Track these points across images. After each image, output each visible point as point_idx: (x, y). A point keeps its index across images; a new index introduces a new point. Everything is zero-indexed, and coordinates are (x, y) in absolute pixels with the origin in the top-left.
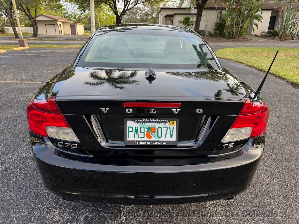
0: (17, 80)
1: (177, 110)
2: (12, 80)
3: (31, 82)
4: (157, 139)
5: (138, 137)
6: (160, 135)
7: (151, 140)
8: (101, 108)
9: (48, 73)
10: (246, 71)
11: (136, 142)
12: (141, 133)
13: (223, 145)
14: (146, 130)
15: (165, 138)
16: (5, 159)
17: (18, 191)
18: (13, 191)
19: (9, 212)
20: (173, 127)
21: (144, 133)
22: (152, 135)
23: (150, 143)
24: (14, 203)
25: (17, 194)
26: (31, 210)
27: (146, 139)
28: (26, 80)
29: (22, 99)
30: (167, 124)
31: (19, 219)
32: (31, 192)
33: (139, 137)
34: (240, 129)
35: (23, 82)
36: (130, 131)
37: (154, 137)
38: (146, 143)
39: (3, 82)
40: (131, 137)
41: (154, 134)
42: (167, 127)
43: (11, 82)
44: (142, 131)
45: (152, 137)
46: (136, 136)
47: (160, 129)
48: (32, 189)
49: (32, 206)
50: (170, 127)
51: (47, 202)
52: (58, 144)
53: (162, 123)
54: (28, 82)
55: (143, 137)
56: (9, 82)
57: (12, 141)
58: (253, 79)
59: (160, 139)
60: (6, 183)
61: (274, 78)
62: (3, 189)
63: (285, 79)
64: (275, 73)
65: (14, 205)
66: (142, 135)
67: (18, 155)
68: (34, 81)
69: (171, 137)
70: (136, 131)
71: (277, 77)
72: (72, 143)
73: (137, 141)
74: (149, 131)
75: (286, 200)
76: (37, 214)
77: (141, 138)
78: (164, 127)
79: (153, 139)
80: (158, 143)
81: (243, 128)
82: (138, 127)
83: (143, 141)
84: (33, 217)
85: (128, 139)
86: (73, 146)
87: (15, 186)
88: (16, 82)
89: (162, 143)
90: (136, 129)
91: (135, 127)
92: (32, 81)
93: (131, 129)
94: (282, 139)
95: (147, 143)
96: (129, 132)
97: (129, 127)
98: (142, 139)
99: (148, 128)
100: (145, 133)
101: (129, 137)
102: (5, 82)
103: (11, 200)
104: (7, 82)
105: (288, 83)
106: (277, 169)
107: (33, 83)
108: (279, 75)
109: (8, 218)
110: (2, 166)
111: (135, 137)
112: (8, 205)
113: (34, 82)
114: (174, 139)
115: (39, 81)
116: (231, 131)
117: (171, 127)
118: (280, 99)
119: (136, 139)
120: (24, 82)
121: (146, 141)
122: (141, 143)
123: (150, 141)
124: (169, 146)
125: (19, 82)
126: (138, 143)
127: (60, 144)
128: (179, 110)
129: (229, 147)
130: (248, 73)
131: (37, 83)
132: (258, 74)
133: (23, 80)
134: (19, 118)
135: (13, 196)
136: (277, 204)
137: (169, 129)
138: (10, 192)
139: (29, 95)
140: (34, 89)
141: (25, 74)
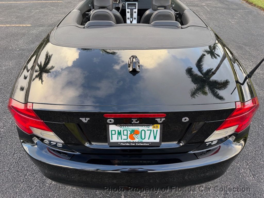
1: (161, 120)
3: (21, 25)
4: (140, 140)
5: (121, 139)
6: (143, 137)
7: (134, 141)
8: (80, 119)
9: (36, 13)
10: (236, 5)
11: (119, 143)
12: (124, 135)
14: (129, 132)
15: (149, 139)
16: (6, 119)
17: (21, 154)
18: (16, 153)
19: (14, 175)
20: (157, 130)
21: (127, 135)
22: (135, 137)
23: (133, 144)
24: (18, 166)
25: (20, 157)
26: (33, 173)
27: (129, 140)
30: (151, 128)
31: (24, 182)
37: (138, 138)
40: (114, 139)
41: (138, 136)
42: (151, 130)
44: (125, 133)
45: (135, 138)
46: (120, 138)
47: (143, 132)
50: (153, 130)
53: (146, 127)
55: (126, 138)
58: (242, 16)
59: (144, 141)
60: (9, 145)
62: (7, 152)
65: (18, 168)
66: (125, 137)
68: (23, 24)
69: (155, 138)
72: (56, 142)
74: (133, 133)
76: (39, 177)
77: (124, 139)
78: (147, 130)
79: (136, 140)
82: (121, 130)
83: (127, 143)
84: (36, 180)
85: (111, 141)
87: (17, 148)
89: (145, 144)
90: (119, 132)
91: (118, 131)
93: (113, 132)
95: (130, 144)
96: (112, 134)
97: (112, 131)
98: (125, 141)
99: (131, 131)
100: (129, 135)
101: (112, 139)
103: (16, 163)
107: (23, 26)
109: (15, 181)
110: (4, 127)
111: (118, 139)
112: (13, 168)
114: (158, 140)
116: (216, 132)
117: (155, 130)
120: (14, 25)
122: (124, 144)
123: (133, 143)
124: (153, 145)
125: (9, 25)
126: (122, 144)
127: (46, 142)
128: (163, 119)
129: (212, 144)
130: (237, 8)
131: (27, 27)
132: (248, 9)
133: (13, 23)
134: (13, 72)
135: (16, 159)
136: (249, 168)
137: (152, 131)
138: (14, 154)
139: (21, 42)
140: (24, 34)
141: (14, 14)
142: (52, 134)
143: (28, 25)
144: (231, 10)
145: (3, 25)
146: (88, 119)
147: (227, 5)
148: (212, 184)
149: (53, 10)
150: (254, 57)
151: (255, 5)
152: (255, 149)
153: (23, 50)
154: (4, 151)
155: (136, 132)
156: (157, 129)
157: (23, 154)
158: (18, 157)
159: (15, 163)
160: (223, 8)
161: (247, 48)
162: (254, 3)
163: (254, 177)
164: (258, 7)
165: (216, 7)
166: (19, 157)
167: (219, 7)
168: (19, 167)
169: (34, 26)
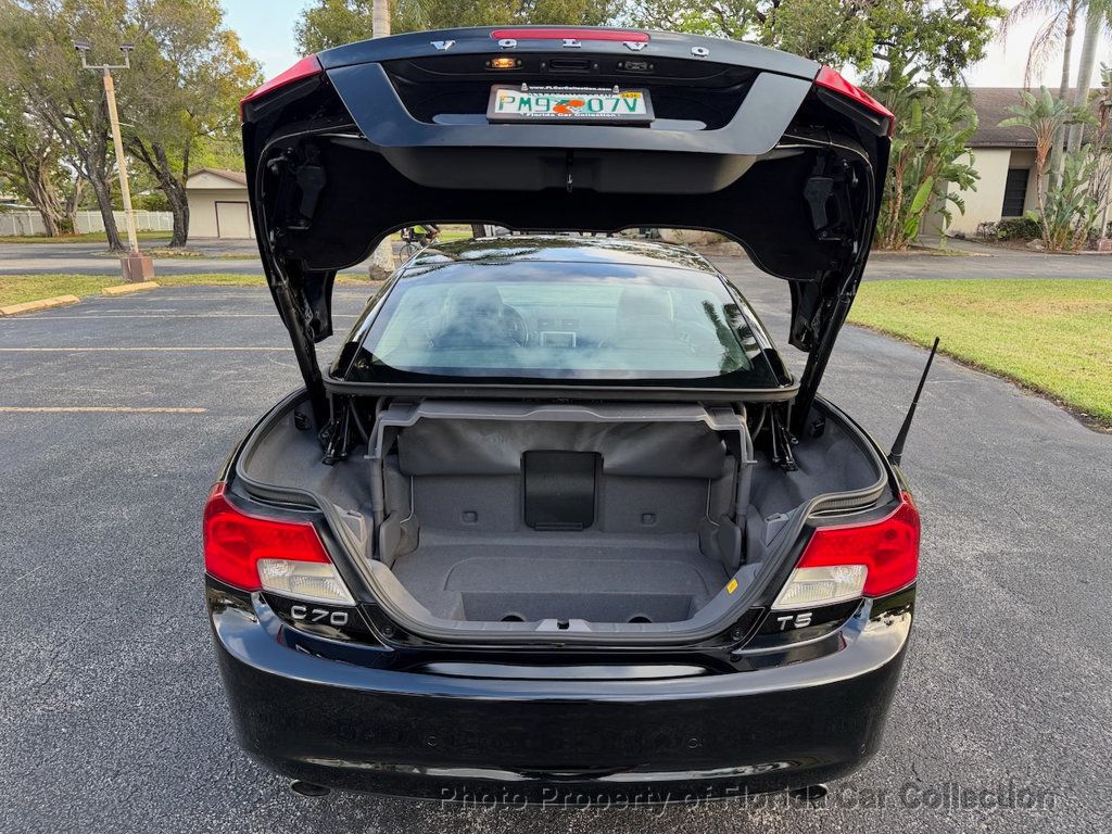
0: (123, 402)
2: (104, 402)
3: (171, 410)
9: (225, 379)
10: (918, 368)
13: (779, 619)
16: (94, 671)
17: (141, 774)
18: (126, 774)
24: (129, 812)
28: (152, 403)
29: (142, 470)
32: (182, 778)
34: (831, 569)
35: (144, 409)
39: (76, 409)
43: (101, 409)
48: (186, 769)
49: (184, 823)
51: (234, 810)
52: (293, 613)
54: (159, 410)
56: (96, 409)
57: (115, 611)
60: (100, 748)
61: (1017, 391)
62: (92, 768)
63: (1057, 397)
64: (1020, 374)
65: (129, 818)
67: (136, 659)
68: (178, 406)
71: (1027, 387)
72: (331, 608)
75: (1020, 814)
81: (840, 568)
86: (336, 618)
88: (119, 409)
92: (171, 406)
94: (1023, 612)
102: (81, 409)
103: (120, 801)
104: (88, 409)
105: (1066, 410)
106: (996, 714)
107: (177, 413)
108: (1036, 380)
110: (85, 694)
112: (109, 816)
113: (182, 410)
115: (195, 407)
116: (797, 575)
118: (1029, 469)
120: (146, 409)
125: (129, 409)
127: (297, 612)
129: (798, 626)
131: (190, 414)
132: (959, 379)
133: (144, 404)
134: (134, 536)
135: (124, 788)
136: (988, 829)
138: (116, 775)
139: (166, 455)
140: (179, 434)
141: (148, 380)
142: (328, 571)
143: (195, 410)
144: (903, 381)
145: (106, 409)
147: (884, 365)
149: (285, 371)
151: (983, 368)
153: (173, 476)
154: (80, 767)
157: (150, 775)
158: (132, 784)
159: (116, 802)
160: (875, 375)
161: (963, 483)
162: (979, 362)
164: (994, 372)
165: (845, 372)
166: (135, 786)
167: (860, 372)
168: (130, 816)
169: (216, 412)
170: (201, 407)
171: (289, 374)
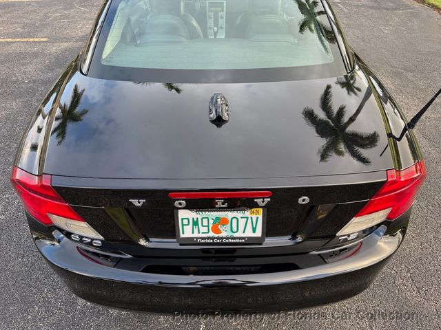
0: (8, 35)
1: (263, 202)
3: (31, 40)
4: (230, 234)
5: (199, 233)
6: (235, 229)
7: (220, 235)
8: (130, 200)
9: (55, 19)
10: (392, 2)
11: (195, 239)
12: (203, 226)
13: (340, 238)
14: (211, 222)
15: (244, 232)
18: (27, 256)
20: (257, 218)
21: (208, 226)
22: (221, 229)
23: (218, 241)
27: (211, 234)
28: (22, 37)
30: (247, 213)
33: (201, 232)
35: (18, 40)
36: (184, 223)
37: (226, 231)
38: (212, 241)
40: (187, 232)
42: (247, 218)
44: (205, 223)
45: (222, 231)
46: (196, 230)
47: (234, 221)
50: (252, 218)
52: (72, 237)
53: (239, 212)
54: (25, 40)
55: (207, 231)
59: (236, 235)
60: (15, 242)
62: (12, 253)
66: (205, 229)
68: (34, 37)
69: (254, 231)
70: (195, 223)
72: (92, 239)
73: (197, 238)
74: (217, 223)
75: (425, 268)
77: (203, 233)
78: (242, 218)
79: (224, 234)
80: (233, 241)
82: (197, 218)
83: (208, 238)
84: (60, 300)
85: (182, 236)
86: (96, 243)
88: (6, 40)
89: (237, 241)
90: (195, 220)
92: (31, 37)
93: (185, 222)
96: (183, 225)
97: (182, 219)
98: (205, 235)
99: (214, 219)
100: (211, 226)
101: (183, 233)
103: (26, 271)
107: (34, 42)
111: (193, 233)
112: (22, 280)
113: (36, 40)
114: (259, 233)
115: (42, 37)
116: (355, 220)
117: (254, 217)
119: (196, 235)
121: (213, 238)
122: (203, 241)
123: (218, 238)
124: (250, 241)
125: (11, 40)
126: (200, 241)
127: (75, 237)
128: (267, 200)
129: (349, 239)
130: (394, 7)
131: (40, 42)
132: (412, 9)
133: (17, 37)
135: (27, 264)
136: (411, 276)
137: (250, 219)
138: (23, 257)
139: (30, 68)
140: (36, 55)
141: (18, 20)
142: (84, 225)
143: (43, 40)
144: (385, 11)
146: (142, 201)
148: (349, 303)
149: (84, 13)
150: (422, 90)
152: (421, 245)
153: (34, 82)
154: (7, 253)
155: (224, 221)
156: (257, 216)
159: (24, 272)
160: (372, 8)
163: (418, 292)
164: (429, 4)
165: (357, 6)
166: (32, 263)
167: (364, 6)
169: (53, 40)
170: (45, 37)
171: (86, 15)
